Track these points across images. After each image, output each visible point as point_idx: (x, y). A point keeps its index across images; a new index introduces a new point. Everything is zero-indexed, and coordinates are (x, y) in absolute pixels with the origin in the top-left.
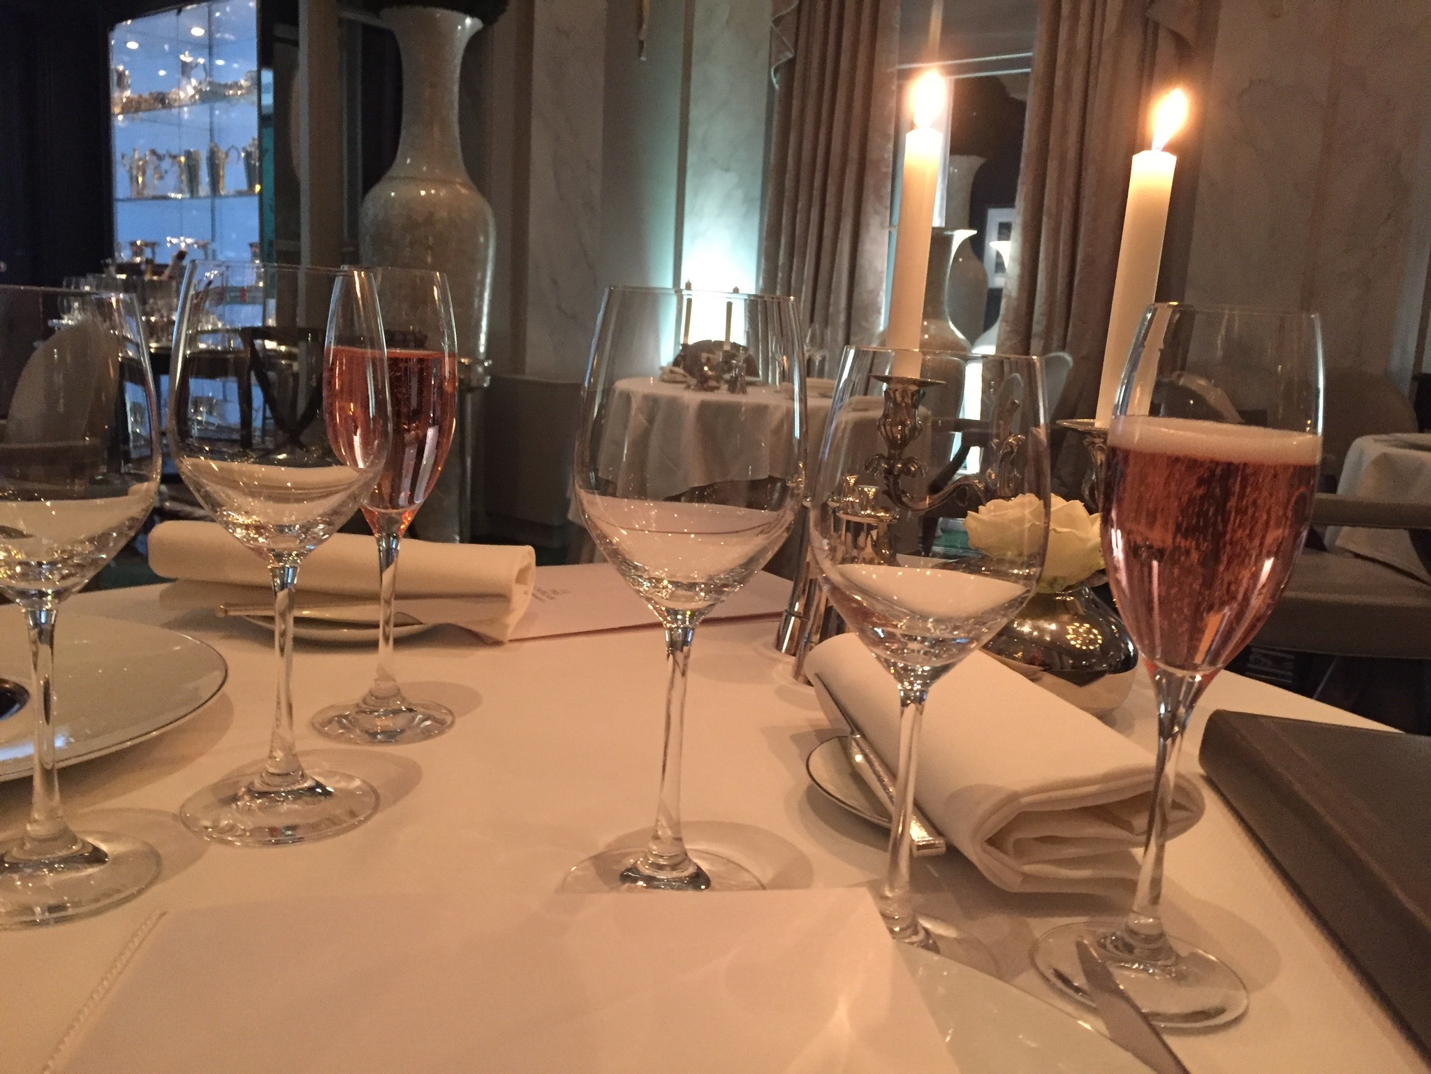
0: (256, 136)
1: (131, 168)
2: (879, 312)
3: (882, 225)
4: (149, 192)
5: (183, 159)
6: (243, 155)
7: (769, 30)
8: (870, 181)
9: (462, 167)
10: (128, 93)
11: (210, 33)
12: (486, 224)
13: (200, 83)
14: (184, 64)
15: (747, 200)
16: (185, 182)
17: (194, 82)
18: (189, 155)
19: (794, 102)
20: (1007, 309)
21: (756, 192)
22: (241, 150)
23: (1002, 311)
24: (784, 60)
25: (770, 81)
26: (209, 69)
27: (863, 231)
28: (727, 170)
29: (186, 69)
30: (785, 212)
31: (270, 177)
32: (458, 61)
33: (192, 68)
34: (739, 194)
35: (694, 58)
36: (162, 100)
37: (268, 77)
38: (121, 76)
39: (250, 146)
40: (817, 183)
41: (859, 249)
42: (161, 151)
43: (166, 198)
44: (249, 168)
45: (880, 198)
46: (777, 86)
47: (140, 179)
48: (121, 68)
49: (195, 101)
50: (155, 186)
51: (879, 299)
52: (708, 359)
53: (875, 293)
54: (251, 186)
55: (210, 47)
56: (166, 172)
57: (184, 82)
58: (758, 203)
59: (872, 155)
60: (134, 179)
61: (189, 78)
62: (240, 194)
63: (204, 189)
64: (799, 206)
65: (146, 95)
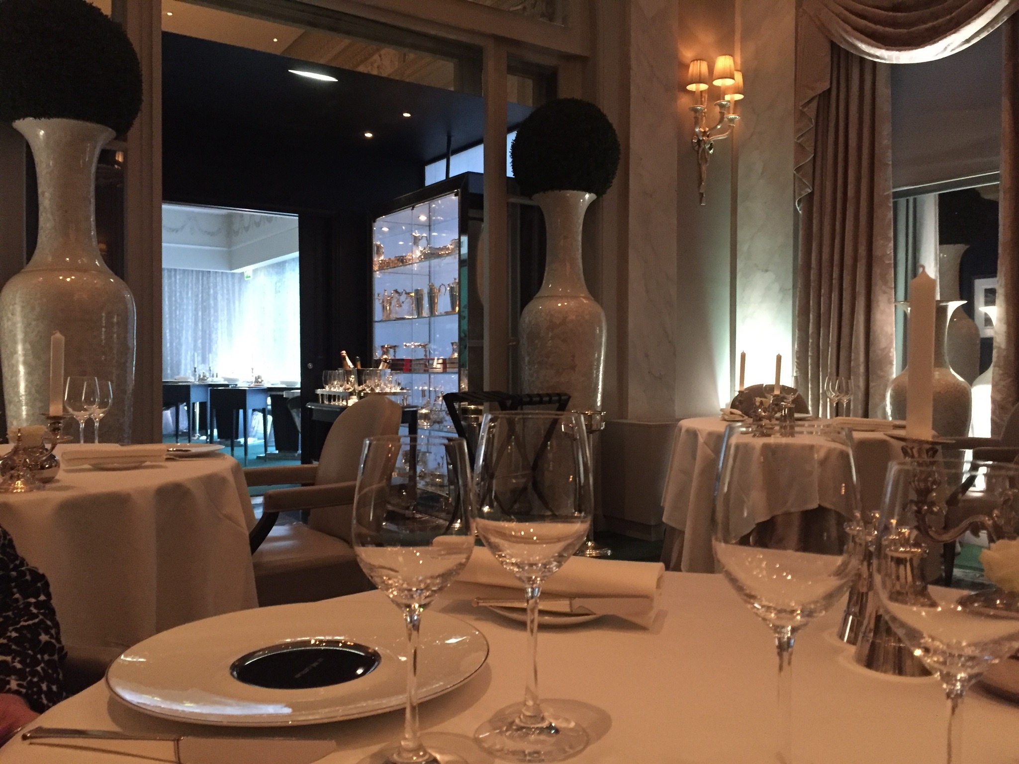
0: (457, 276)
1: (383, 302)
2: (891, 363)
3: (889, 302)
4: (393, 316)
5: (413, 294)
6: (448, 289)
7: (793, 175)
8: (877, 270)
9: (585, 287)
10: (382, 258)
11: (429, 218)
12: (600, 321)
13: (425, 249)
14: (415, 237)
15: (782, 290)
16: (414, 308)
17: (421, 248)
18: (417, 292)
19: (814, 221)
20: (998, 357)
21: (790, 284)
22: (447, 286)
23: (994, 359)
24: (804, 194)
25: (795, 210)
26: (429, 240)
27: (874, 305)
28: (767, 271)
29: (416, 240)
30: (811, 297)
31: (465, 301)
32: (581, 221)
33: (420, 240)
34: (776, 287)
35: (739, 199)
36: (402, 260)
37: (465, 239)
38: (378, 247)
39: (453, 284)
40: (835, 275)
41: (872, 320)
42: (400, 290)
43: (404, 319)
44: (452, 296)
45: (886, 282)
46: (800, 212)
47: (388, 308)
48: (378, 243)
49: (422, 259)
50: (397, 312)
51: (891, 354)
52: (761, 403)
53: (887, 350)
54: (453, 308)
55: (430, 226)
56: (403, 302)
57: (414, 248)
58: (791, 292)
59: (877, 252)
60: (384, 308)
61: (418, 246)
62: (447, 313)
63: (426, 312)
64: (823, 291)
65: (393, 258)
